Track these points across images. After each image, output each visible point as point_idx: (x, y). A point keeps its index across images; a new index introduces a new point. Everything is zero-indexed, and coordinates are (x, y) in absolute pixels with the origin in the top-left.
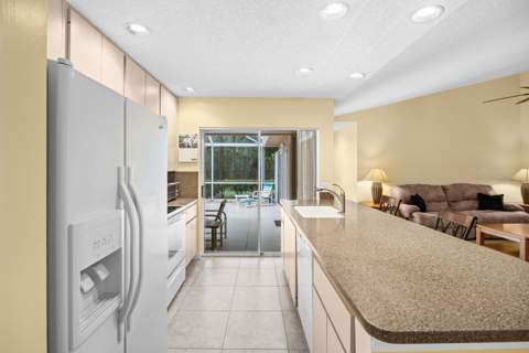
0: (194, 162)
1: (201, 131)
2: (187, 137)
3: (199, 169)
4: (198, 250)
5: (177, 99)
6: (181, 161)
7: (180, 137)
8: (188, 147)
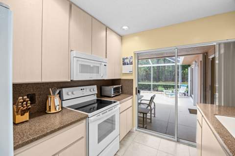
0: (130, 73)
1: (135, 54)
2: (127, 58)
3: (134, 77)
4: (133, 126)
5: (121, 37)
6: (123, 72)
7: (123, 59)
8: (128, 64)
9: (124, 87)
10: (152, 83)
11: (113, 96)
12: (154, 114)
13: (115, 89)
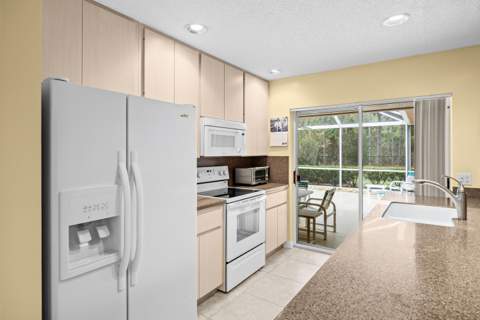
0: (284, 146)
2: (278, 120)
4: (288, 238)
5: (268, 83)
6: (272, 145)
7: (272, 121)
8: (279, 130)
9: (274, 171)
10: (340, 169)
11: (254, 183)
12: (334, 226)
13: (258, 173)
